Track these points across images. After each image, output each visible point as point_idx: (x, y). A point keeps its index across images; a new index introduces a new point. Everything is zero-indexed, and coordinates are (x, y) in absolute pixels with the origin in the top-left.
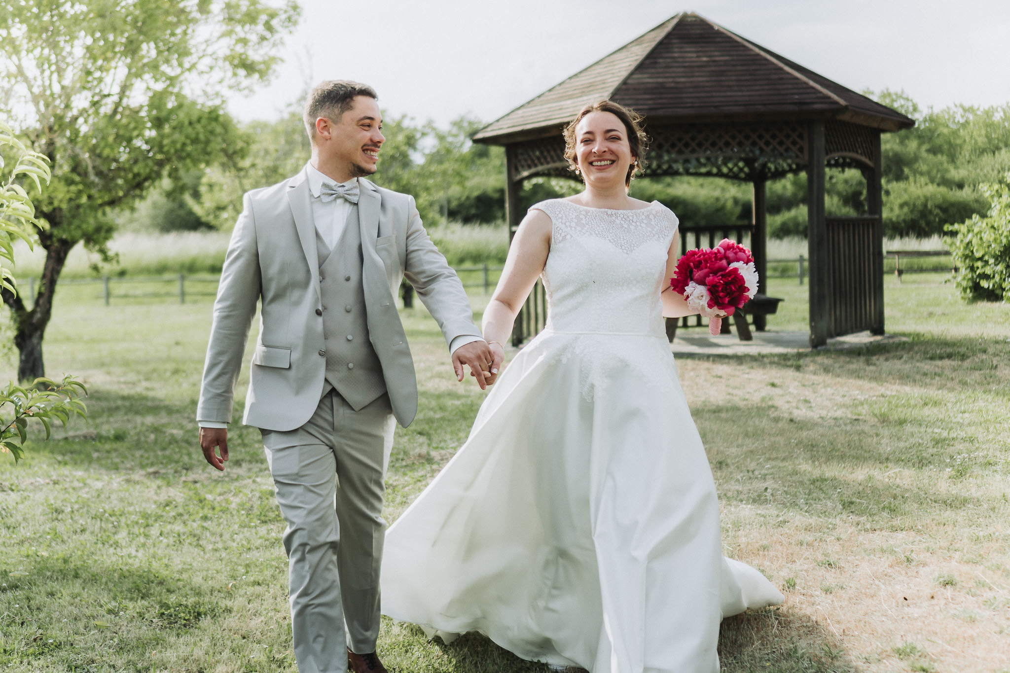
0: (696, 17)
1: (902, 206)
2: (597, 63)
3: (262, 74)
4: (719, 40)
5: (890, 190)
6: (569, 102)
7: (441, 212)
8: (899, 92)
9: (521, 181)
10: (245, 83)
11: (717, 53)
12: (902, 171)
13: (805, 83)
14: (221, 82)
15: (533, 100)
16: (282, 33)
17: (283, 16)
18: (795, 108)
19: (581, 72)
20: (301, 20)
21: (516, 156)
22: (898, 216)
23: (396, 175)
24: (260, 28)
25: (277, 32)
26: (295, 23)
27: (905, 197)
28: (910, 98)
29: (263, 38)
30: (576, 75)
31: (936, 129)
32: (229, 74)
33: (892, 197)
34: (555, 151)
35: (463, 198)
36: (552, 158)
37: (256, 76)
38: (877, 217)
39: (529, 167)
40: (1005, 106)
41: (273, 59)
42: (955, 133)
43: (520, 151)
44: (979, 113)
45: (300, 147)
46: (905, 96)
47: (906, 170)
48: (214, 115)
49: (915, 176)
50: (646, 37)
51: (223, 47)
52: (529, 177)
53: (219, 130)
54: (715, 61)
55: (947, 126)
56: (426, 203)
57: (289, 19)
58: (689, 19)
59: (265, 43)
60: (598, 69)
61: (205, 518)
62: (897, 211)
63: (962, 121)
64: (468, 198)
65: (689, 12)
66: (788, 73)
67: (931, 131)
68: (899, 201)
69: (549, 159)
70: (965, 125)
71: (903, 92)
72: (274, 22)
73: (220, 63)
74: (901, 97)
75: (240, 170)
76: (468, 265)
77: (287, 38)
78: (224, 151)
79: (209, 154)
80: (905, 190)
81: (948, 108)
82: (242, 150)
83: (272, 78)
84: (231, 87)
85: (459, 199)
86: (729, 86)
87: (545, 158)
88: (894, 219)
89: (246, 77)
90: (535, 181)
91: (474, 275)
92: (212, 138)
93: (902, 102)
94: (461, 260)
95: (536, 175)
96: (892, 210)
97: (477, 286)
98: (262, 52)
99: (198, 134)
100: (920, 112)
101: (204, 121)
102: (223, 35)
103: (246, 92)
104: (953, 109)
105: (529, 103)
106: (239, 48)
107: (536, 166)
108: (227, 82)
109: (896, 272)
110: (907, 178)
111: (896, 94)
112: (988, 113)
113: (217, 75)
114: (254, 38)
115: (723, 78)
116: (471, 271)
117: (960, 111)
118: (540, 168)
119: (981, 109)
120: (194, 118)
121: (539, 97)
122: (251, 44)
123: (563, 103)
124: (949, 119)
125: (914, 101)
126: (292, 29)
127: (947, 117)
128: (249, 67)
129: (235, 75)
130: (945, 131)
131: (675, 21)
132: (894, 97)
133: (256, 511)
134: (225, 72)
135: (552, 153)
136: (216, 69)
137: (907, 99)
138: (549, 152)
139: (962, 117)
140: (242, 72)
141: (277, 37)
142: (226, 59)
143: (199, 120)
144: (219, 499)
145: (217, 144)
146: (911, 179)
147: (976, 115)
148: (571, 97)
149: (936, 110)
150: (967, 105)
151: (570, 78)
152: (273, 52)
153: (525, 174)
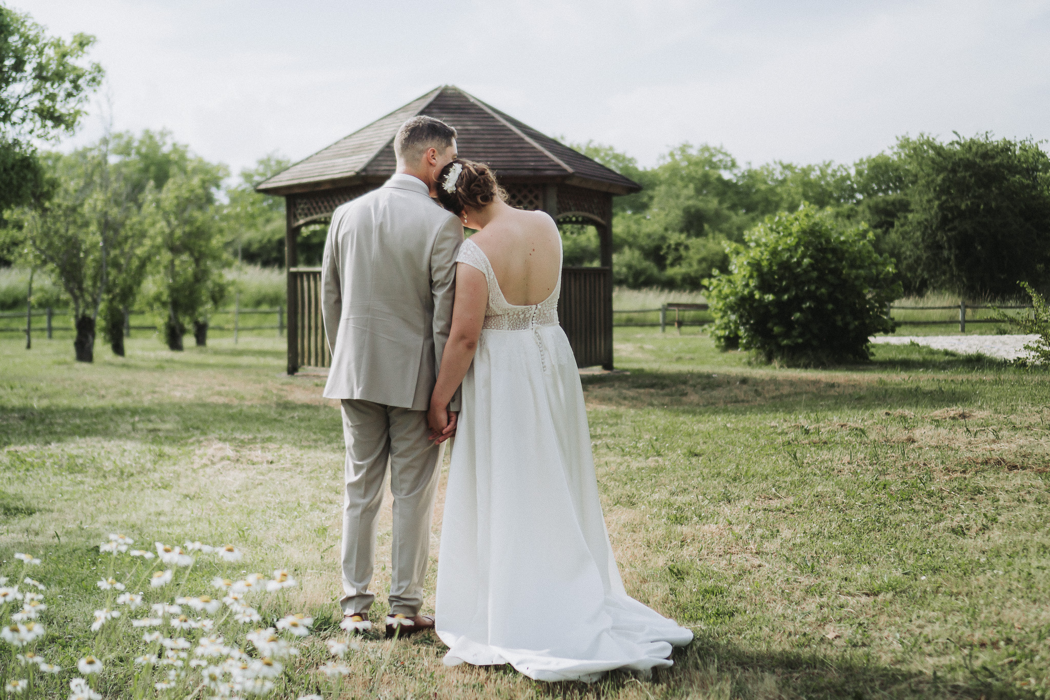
0: (455, 89)
1: (700, 261)
2: (368, 126)
3: (69, 126)
4: (473, 111)
5: (690, 246)
6: (341, 160)
7: (235, 254)
8: (718, 146)
9: (300, 227)
10: (53, 132)
11: (469, 123)
12: (702, 227)
13: (541, 152)
14: (31, 132)
15: (311, 157)
16: (87, 91)
17: (89, 77)
18: (531, 173)
19: (354, 134)
20: (104, 81)
21: (295, 205)
22: (696, 271)
23: (191, 216)
24: (67, 85)
25: (82, 89)
26: (99, 83)
27: (704, 253)
28: (729, 153)
29: (69, 95)
30: (350, 136)
31: (753, 186)
32: (39, 124)
33: (691, 253)
34: (328, 202)
35: (265, 240)
36: (325, 208)
37: (63, 126)
38: (607, 268)
39: (306, 215)
40: (821, 165)
41: (78, 113)
42: (772, 190)
43: (299, 201)
44: (797, 171)
45: (98, 189)
46: (723, 151)
47: (706, 226)
48: (25, 163)
49: (714, 232)
50: (412, 105)
51: (33, 102)
52: (307, 224)
53: (30, 176)
54: (467, 130)
55: (765, 183)
56: (220, 245)
57: (94, 80)
58: (450, 92)
59: (71, 99)
60: (369, 132)
61: (28, 470)
62: (695, 266)
63: (780, 178)
64: (269, 241)
65: (450, 84)
66: (527, 143)
67: (749, 187)
68: (698, 257)
69: (323, 209)
70: (783, 182)
71: (722, 147)
72: (80, 82)
73: (30, 115)
74: (720, 152)
75: (45, 210)
76: (265, 308)
77: (92, 96)
78: (34, 195)
79: (20, 197)
80: (704, 246)
81: (768, 165)
82: (48, 192)
83: (77, 128)
84: (39, 136)
85: (260, 241)
86: (477, 152)
87: (320, 208)
88: (693, 274)
89: (53, 127)
90: (312, 228)
91: (270, 317)
92: (24, 183)
93: (721, 157)
94: (258, 303)
95: (314, 222)
96: (690, 265)
97: (272, 328)
98: (68, 106)
99: (11, 179)
100: (738, 167)
101: (16, 168)
102: (34, 91)
103: (53, 141)
104: (772, 166)
105: (307, 159)
106: (48, 103)
107: (312, 214)
108: (37, 132)
109: (676, 324)
110: (706, 235)
111: (715, 149)
112: (806, 172)
113: (28, 126)
114: (62, 95)
115: (472, 145)
116: (267, 313)
117: (779, 169)
118: (315, 217)
119: (799, 167)
120: (9, 165)
121: (317, 154)
122: (59, 99)
123: (336, 161)
124: (768, 176)
125: (733, 157)
126: (97, 88)
127: (766, 173)
128: (58, 120)
129: (44, 126)
130: (763, 187)
131: (437, 93)
132: (713, 151)
133: (65, 466)
134: (35, 123)
135: (326, 204)
136: (27, 121)
137: (726, 154)
138: (323, 203)
139: (781, 173)
140: (49, 123)
141: (82, 94)
142: (34, 111)
143: (13, 166)
144: (36, 461)
145: (27, 188)
146: (711, 235)
147: (794, 173)
148: (343, 156)
149: (756, 166)
150: (786, 162)
151: (345, 138)
152: (78, 107)
153: (301, 222)
